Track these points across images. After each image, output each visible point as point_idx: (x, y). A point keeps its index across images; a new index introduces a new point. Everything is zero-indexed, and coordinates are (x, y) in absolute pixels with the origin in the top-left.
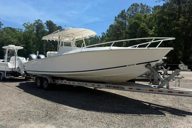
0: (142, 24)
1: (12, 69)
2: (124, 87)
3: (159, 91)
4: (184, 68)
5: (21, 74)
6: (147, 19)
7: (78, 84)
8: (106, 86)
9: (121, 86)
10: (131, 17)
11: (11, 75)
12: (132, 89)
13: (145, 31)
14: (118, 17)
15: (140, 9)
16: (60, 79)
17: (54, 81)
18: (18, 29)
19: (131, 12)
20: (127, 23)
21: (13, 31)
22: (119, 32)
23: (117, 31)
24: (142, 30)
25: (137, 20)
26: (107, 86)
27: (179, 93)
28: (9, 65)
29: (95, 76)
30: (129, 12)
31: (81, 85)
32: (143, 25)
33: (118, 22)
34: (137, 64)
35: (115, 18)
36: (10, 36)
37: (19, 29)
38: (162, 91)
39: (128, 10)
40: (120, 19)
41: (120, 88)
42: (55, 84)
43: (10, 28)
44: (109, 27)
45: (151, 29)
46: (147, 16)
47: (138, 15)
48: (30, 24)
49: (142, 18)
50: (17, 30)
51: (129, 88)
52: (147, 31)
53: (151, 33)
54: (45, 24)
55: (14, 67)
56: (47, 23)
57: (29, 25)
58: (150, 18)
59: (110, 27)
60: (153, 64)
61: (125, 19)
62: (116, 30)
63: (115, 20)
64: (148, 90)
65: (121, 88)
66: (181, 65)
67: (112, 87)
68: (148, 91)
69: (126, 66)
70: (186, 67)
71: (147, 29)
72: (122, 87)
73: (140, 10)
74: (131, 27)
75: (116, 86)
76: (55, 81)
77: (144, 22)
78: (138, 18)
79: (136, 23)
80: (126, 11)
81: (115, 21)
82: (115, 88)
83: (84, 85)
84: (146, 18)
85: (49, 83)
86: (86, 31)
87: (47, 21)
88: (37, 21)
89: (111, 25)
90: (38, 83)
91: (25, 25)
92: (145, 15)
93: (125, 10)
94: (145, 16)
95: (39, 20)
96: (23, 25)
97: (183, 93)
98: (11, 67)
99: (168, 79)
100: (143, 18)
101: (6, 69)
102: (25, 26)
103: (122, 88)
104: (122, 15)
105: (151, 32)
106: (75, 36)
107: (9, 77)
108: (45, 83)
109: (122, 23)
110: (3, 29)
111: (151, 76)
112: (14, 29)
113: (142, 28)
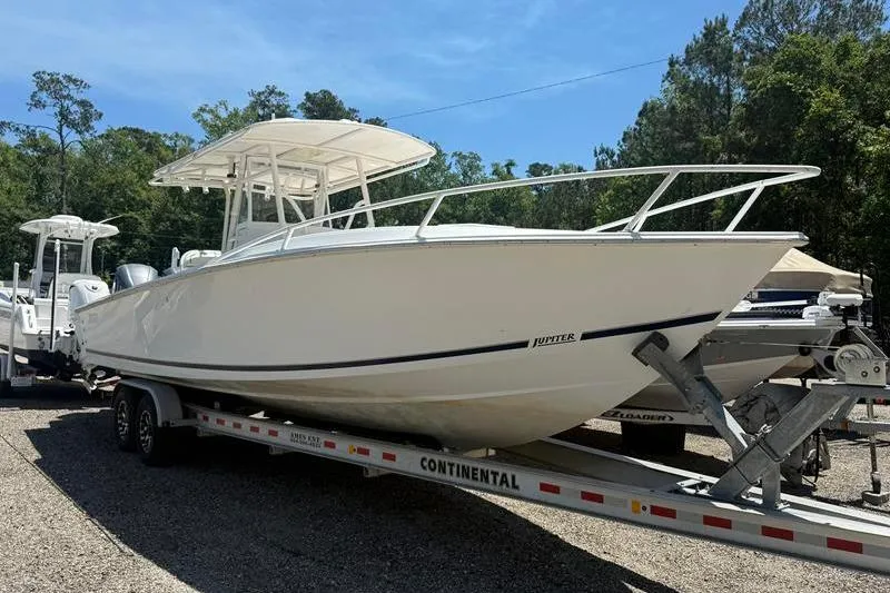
0: (818, 96)
1: (40, 337)
2: (513, 478)
3: (708, 521)
4: (865, 375)
5: (80, 365)
6: (851, 68)
7: (294, 437)
8: (425, 464)
9: (501, 471)
10: (760, 54)
11: (35, 370)
12: (555, 490)
13: (835, 134)
14: (688, 62)
15: (817, 11)
16: (217, 405)
17: (187, 414)
18: (171, 139)
19: (763, 30)
20: (739, 94)
21: (150, 149)
22: (688, 145)
23: (681, 139)
24: (821, 128)
25: (786, 75)
26: (432, 461)
27: (833, 543)
28: (25, 316)
29: (373, 395)
30: (746, 29)
31: (304, 447)
32: (827, 104)
33: (684, 89)
34: (586, 336)
35: (672, 64)
36: (134, 170)
37: (177, 135)
38: (726, 524)
39: (745, 18)
40: (700, 73)
41: (495, 481)
42: (193, 430)
43: (137, 131)
44: (636, 117)
45: (877, 126)
46: (855, 48)
47: (797, 45)
48: (231, 109)
49: (820, 61)
50: (168, 143)
51: (544, 487)
52: (849, 136)
53: (871, 149)
54: (299, 111)
55: (46, 330)
56: (309, 104)
57: (224, 115)
58: (872, 58)
59: (640, 114)
60: (684, 340)
61: (727, 70)
62: (677, 134)
63: (670, 76)
64: (644, 508)
65: (499, 479)
66: (847, 355)
67: (455, 469)
68: (647, 517)
69: (524, 345)
70: (878, 370)
71: (850, 127)
72: (504, 475)
73: (814, 14)
74: (753, 114)
75: (474, 469)
76: (195, 416)
77: (832, 81)
78: (800, 64)
79: (781, 91)
80: (730, 27)
81: (667, 84)
82: (468, 477)
83: (322, 445)
84: (849, 63)
85: (159, 424)
86: (357, 135)
87: (307, 94)
88: (260, 94)
89: (646, 104)
90: (121, 418)
91: (207, 117)
92: (840, 45)
93: (723, 23)
94: (844, 52)
95: (272, 92)
96: (196, 116)
97: (856, 547)
98: (35, 331)
99: (772, 445)
100: (827, 61)
101: (12, 337)
102: (205, 122)
103: (504, 480)
104: (710, 47)
105: (874, 143)
106: (326, 164)
107: (27, 381)
108: (146, 425)
109: (707, 95)
110: (101, 137)
111: (764, 408)
112: (156, 137)
113: (822, 121)
